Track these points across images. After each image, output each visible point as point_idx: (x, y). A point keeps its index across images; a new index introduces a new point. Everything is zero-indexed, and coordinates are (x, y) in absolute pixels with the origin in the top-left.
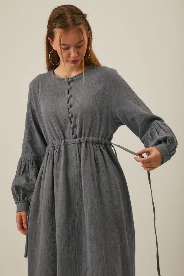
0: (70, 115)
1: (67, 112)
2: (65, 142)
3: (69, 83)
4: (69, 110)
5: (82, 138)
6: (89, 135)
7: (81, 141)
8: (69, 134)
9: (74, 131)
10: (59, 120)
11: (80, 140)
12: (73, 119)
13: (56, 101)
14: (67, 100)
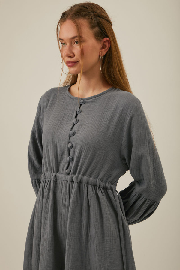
0: (70, 145)
1: (67, 141)
2: (56, 176)
3: (81, 105)
4: (69, 139)
5: (75, 176)
6: (84, 174)
7: (74, 179)
8: (63, 168)
9: (70, 166)
10: (57, 148)
11: (72, 177)
12: (71, 151)
13: (59, 123)
14: (72, 126)
